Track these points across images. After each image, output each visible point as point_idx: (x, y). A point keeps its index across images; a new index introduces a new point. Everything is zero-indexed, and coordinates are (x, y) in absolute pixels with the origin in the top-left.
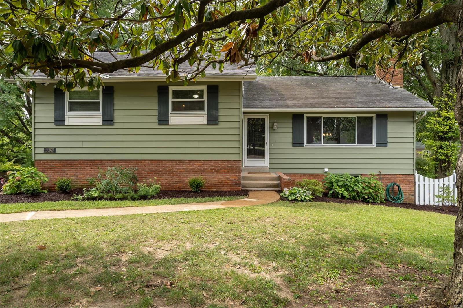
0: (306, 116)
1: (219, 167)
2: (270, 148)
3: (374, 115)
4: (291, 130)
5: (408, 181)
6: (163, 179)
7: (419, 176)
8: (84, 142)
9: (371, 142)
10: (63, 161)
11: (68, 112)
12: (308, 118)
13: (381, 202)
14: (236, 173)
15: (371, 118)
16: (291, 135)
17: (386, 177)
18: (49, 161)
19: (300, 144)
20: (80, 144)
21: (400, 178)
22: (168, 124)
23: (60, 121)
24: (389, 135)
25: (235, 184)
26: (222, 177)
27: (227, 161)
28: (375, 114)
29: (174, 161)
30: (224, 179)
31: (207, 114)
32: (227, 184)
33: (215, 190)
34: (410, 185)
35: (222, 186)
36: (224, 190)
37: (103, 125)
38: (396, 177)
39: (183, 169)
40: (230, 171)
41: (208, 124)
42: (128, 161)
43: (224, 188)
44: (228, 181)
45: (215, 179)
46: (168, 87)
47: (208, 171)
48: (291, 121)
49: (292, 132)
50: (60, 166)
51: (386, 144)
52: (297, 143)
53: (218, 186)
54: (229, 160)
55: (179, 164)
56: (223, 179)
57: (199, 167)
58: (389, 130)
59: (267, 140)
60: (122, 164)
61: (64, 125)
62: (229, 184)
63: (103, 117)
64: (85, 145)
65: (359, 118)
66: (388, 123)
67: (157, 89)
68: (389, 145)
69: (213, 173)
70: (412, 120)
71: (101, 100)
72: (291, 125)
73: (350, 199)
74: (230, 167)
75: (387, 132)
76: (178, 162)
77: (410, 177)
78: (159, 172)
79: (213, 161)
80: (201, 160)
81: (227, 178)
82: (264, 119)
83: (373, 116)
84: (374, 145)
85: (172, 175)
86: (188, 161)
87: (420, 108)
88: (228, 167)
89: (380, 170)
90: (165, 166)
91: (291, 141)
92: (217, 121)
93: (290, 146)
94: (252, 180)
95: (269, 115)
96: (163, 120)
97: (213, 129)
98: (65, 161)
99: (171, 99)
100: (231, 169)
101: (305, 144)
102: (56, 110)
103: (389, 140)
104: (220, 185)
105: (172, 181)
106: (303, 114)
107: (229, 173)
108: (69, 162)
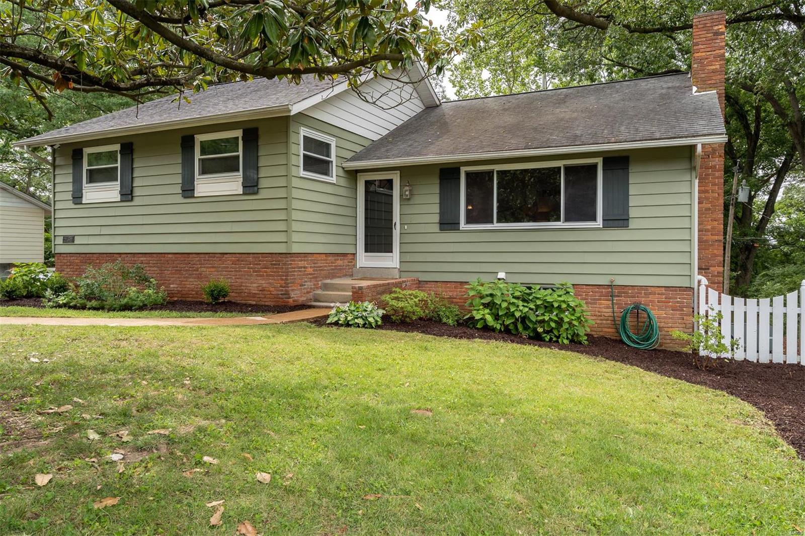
0: (463, 170)
1: (260, 264)
2: (401, 233)
3: (599, 161)
4: (437, 199)
5: (678, 302)
6: (188, 283)
7: (707, 293)
8: (102, 227)
9: (594, 218)
10: (82, 256)
11: (86, 184)
12: (468, 174)
13: (572, 341)
14: (283, 276)
15: (594, 167)
16: (436, 209)
17: (627, 293)
18: (68, 255)
19: (453, 225)
20: (96, 231)
21: (659, 294)
22: (193, 197)
23: (77, 198)
24: (632, 201)
25: (281, 294)
26: (263, 282)
27: (270, 255)
28: (602, 159)
29: (202, 256)
30: (267, 285)
31: (242, 176)
32: (271, 294)
33: (254, 303)
34: (683, 311)
35: (263, 296)
36: (266, 304)
37: (122, 201)
38: (650, 294)
39: (213, 267)
40: (274, 272)
41: (244, 194)
42: (147, 255)
43: (265, 300)
44: (271, 289)
45: (255, 285)
46: (194, 138)
47: (244, 271)
48: (438, 181)
49: (439, 202)
50: (79, 261)
51: (625, 222)
52: (448, 223)
53: (258, 296)
54: (273, 253)
55: (208, 260)
56: (264, 285)
57: (233, 264)
58: (632, 190)
59: (396, 218)
60: (142, 259)
61: (81, 204)
62: (273, 293)
63: (121, 189)
64: (105, 231)
65: (567, 168)
66: (630, 174)
67: (180, 142)
68: (632, 224)
69: (251, 275)
70: (688, 166)
71: (119, 165)
72: (437, 189)
73: (500, 331)
74: (275, 265)
75: (628, 195)
76: (207, 256)
77: (684, 294)
78: (184, 273)
79: (251, 255)
80: (235, 253)
81: (270, 283)
82: (392, 180)
83: (597, 163)
84: (599, 223)
85: (200, 277)
86: (219, 255)
87: (689, 137)
88: (272, 264)
89: (612, 278)
90: (192, 263)
91: (436, 218)
92: (256, 188)
93: (436, 228)
94: (338, 290)
95: (399, 172)
96: (188, 191)
97: (251, 201)
98: (83, 255)
99: (198, 156)
100: (276, 268)
101: (463, 225)
102: (74, 182)
103: (633, 213)
104: (261, 296)
105: (199, 286)
106: (457, 166)
107: (273, 276)
108: (88, 255)
